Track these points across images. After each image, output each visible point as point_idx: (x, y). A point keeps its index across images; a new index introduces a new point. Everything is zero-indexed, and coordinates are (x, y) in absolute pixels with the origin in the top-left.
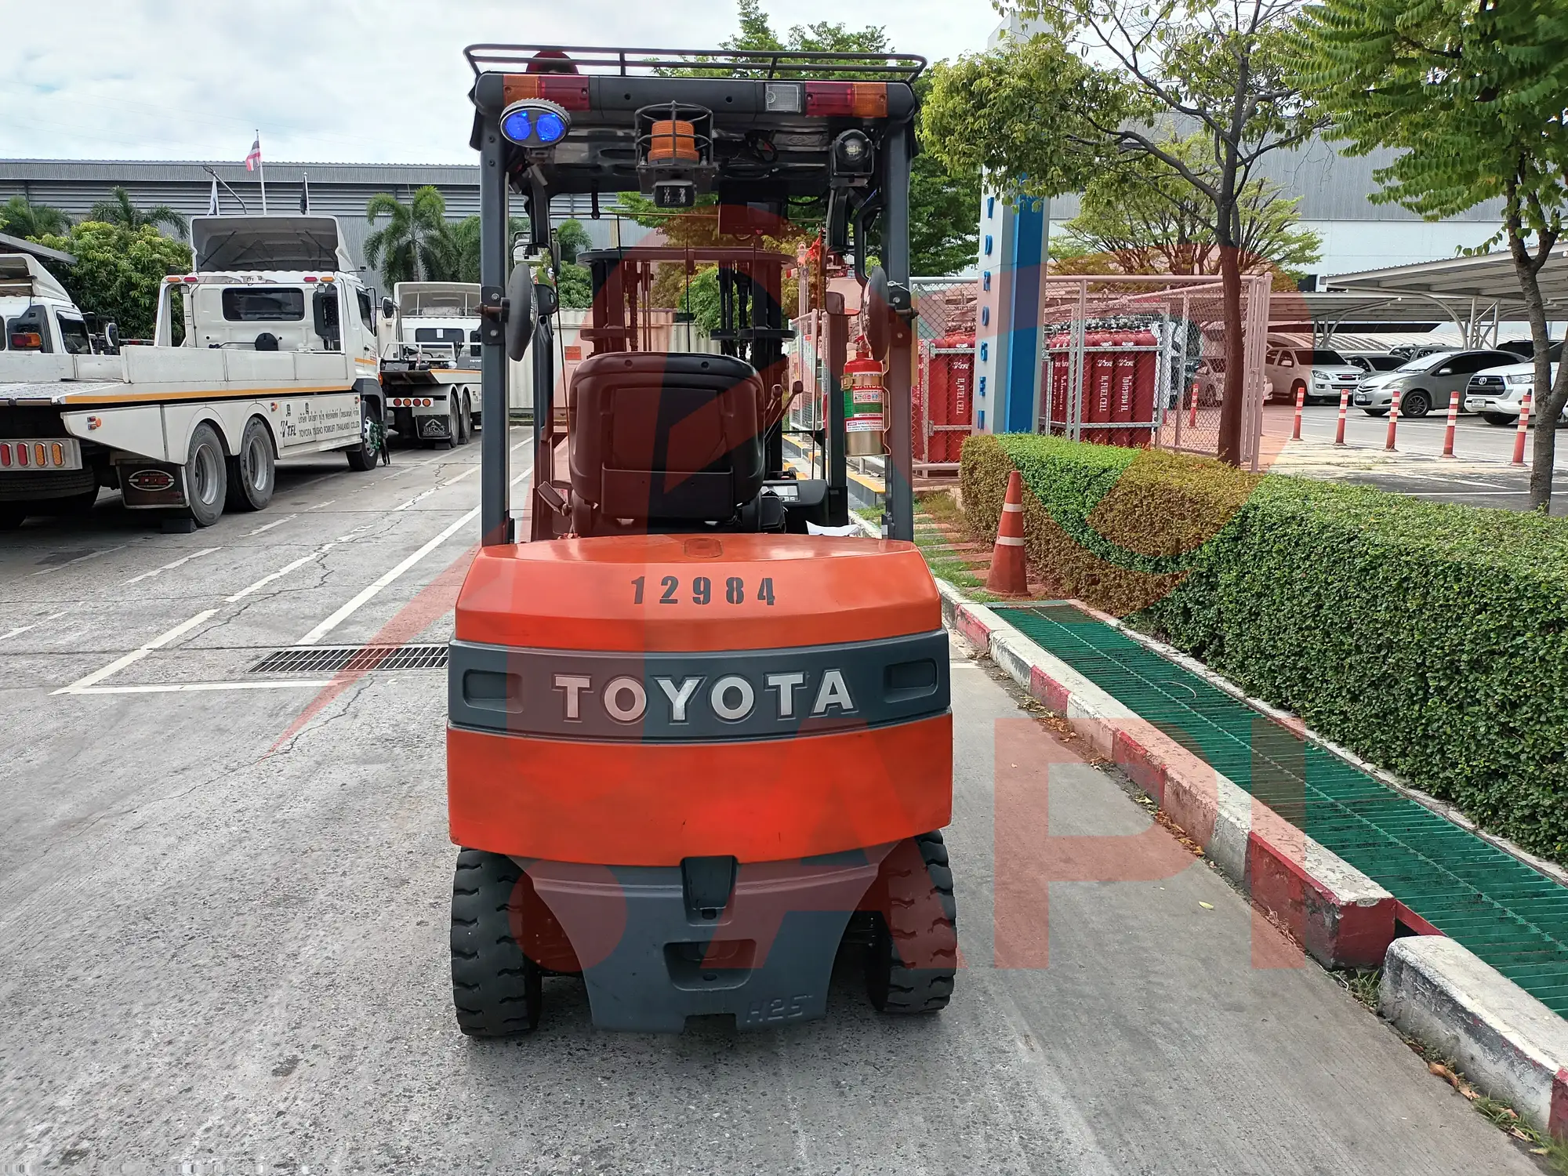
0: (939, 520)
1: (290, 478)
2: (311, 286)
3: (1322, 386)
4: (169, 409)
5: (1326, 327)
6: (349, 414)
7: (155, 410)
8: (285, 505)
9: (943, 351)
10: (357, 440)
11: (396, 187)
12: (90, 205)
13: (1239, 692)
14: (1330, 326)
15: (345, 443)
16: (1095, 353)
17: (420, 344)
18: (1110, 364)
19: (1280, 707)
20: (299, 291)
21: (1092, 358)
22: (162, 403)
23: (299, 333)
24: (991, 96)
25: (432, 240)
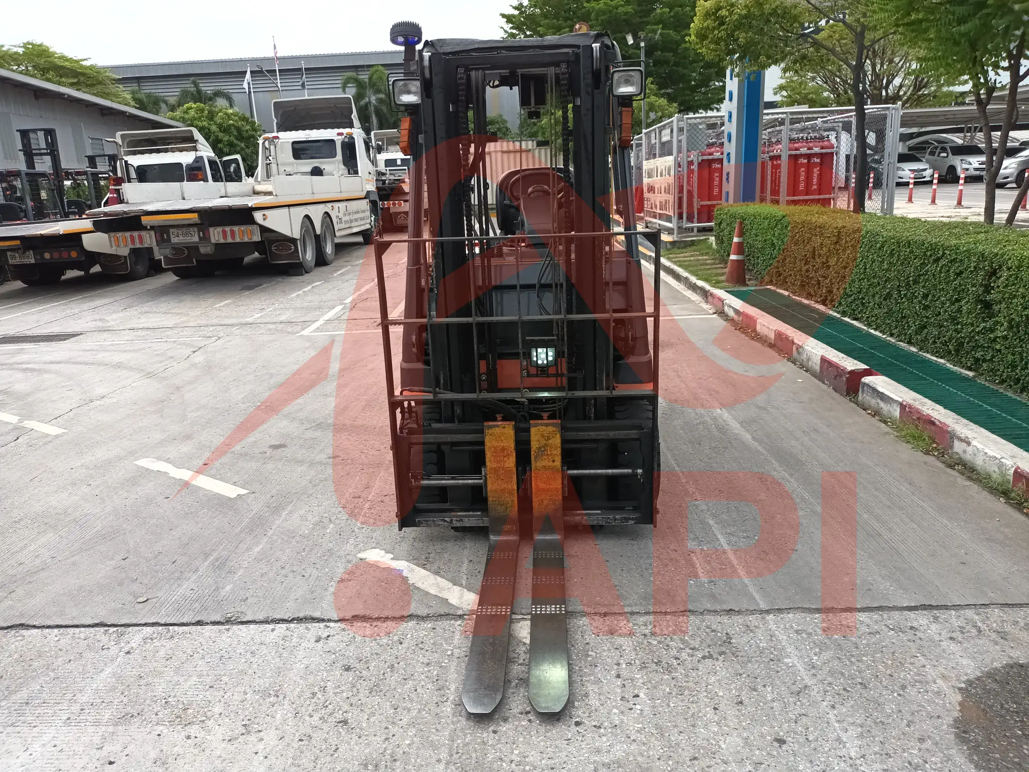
0: (702, 255)
1: (341, 248)
2: (340, 137)
3: (967, 170)
4: (292, 209)
5: (973, 129)
6: (363, 211)
7: (286, 210)
8: (340, 262)
9: (705, 157)
10: (368, 226)
11: (356, 68)
12: (178, 90)
13: (839, 316)
14: (976, 128)
15: (363, 228)
16: (796, 155)
17: (388, 169)
18: (806, 161)
19: (855, 319)
20: (333, 141)
21: (794, 158)
22: (289, 206)
23: (334, 166)
24: (727, 19)
25: (380, 101)
